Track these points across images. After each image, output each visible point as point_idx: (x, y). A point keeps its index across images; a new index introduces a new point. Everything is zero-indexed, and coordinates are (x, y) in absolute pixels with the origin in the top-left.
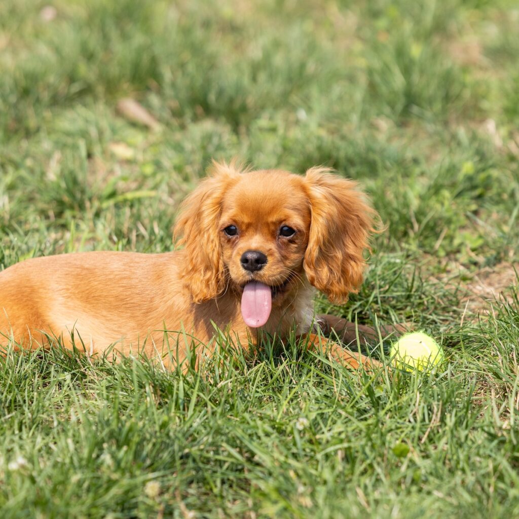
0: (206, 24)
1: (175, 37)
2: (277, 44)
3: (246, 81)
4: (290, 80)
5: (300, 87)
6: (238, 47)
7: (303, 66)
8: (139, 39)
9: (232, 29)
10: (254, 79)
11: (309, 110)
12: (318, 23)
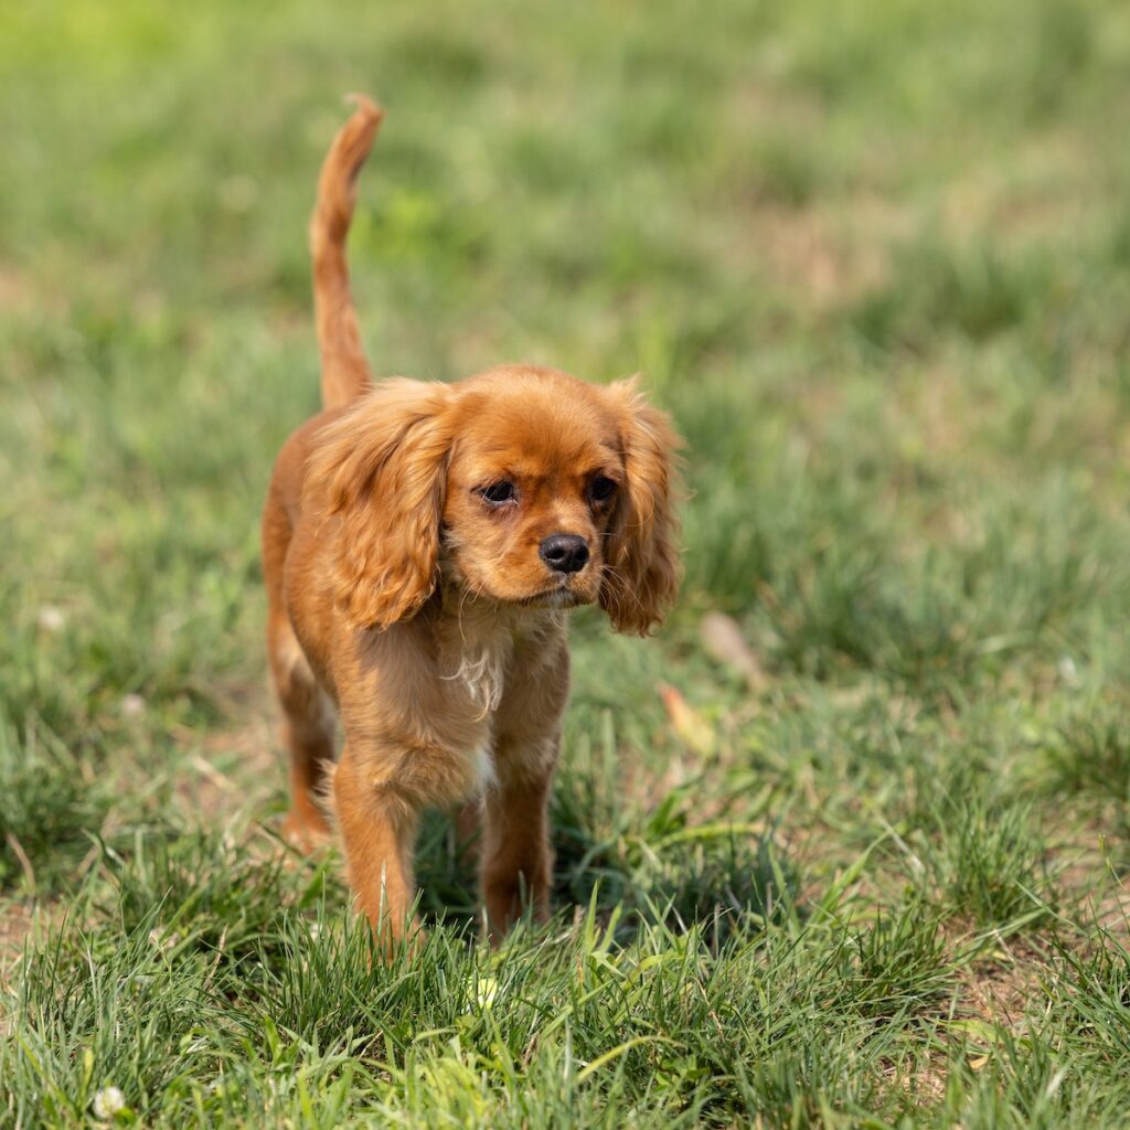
0: (866, 472)
1: (801, 495)
2: (1016, 516)
3: (950, 591)
4: (1045, 593)
5: (1066, 609)
6: (932, 519)
7: (1072, 564)
8: (725, 499)
9: (923, 480)
10: (969, 589)
11: (1085, 659)
12: (1103, 474)
